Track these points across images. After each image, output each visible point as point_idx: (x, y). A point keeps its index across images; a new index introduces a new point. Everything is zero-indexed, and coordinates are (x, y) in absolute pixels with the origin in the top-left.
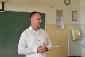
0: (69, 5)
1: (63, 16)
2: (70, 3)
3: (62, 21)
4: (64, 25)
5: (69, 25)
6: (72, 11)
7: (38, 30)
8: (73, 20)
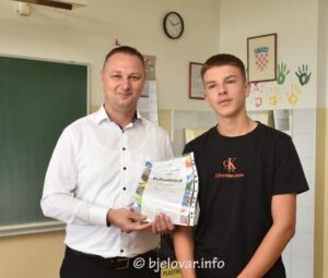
0: (179, 40)
1: (154, 79)
2: (182, 31)
3: (153, 97)
4: (159, 111)
5: (176, 112)
6: (191, 63)
7: (131, 125)
8: (193, 95)
